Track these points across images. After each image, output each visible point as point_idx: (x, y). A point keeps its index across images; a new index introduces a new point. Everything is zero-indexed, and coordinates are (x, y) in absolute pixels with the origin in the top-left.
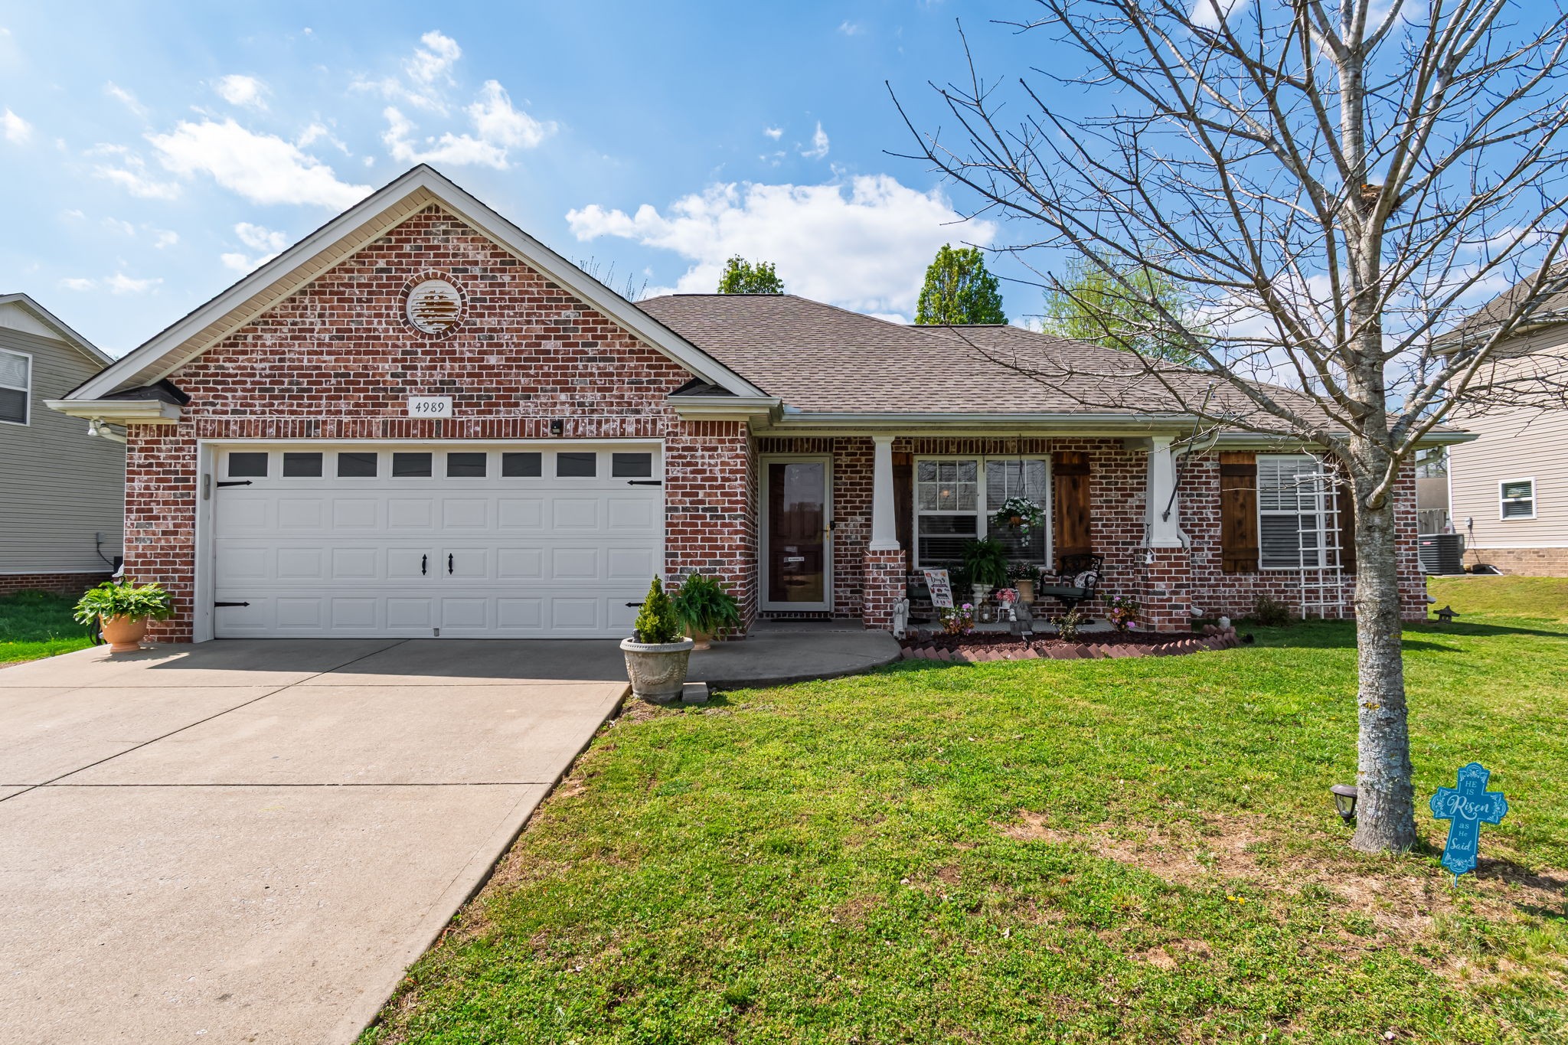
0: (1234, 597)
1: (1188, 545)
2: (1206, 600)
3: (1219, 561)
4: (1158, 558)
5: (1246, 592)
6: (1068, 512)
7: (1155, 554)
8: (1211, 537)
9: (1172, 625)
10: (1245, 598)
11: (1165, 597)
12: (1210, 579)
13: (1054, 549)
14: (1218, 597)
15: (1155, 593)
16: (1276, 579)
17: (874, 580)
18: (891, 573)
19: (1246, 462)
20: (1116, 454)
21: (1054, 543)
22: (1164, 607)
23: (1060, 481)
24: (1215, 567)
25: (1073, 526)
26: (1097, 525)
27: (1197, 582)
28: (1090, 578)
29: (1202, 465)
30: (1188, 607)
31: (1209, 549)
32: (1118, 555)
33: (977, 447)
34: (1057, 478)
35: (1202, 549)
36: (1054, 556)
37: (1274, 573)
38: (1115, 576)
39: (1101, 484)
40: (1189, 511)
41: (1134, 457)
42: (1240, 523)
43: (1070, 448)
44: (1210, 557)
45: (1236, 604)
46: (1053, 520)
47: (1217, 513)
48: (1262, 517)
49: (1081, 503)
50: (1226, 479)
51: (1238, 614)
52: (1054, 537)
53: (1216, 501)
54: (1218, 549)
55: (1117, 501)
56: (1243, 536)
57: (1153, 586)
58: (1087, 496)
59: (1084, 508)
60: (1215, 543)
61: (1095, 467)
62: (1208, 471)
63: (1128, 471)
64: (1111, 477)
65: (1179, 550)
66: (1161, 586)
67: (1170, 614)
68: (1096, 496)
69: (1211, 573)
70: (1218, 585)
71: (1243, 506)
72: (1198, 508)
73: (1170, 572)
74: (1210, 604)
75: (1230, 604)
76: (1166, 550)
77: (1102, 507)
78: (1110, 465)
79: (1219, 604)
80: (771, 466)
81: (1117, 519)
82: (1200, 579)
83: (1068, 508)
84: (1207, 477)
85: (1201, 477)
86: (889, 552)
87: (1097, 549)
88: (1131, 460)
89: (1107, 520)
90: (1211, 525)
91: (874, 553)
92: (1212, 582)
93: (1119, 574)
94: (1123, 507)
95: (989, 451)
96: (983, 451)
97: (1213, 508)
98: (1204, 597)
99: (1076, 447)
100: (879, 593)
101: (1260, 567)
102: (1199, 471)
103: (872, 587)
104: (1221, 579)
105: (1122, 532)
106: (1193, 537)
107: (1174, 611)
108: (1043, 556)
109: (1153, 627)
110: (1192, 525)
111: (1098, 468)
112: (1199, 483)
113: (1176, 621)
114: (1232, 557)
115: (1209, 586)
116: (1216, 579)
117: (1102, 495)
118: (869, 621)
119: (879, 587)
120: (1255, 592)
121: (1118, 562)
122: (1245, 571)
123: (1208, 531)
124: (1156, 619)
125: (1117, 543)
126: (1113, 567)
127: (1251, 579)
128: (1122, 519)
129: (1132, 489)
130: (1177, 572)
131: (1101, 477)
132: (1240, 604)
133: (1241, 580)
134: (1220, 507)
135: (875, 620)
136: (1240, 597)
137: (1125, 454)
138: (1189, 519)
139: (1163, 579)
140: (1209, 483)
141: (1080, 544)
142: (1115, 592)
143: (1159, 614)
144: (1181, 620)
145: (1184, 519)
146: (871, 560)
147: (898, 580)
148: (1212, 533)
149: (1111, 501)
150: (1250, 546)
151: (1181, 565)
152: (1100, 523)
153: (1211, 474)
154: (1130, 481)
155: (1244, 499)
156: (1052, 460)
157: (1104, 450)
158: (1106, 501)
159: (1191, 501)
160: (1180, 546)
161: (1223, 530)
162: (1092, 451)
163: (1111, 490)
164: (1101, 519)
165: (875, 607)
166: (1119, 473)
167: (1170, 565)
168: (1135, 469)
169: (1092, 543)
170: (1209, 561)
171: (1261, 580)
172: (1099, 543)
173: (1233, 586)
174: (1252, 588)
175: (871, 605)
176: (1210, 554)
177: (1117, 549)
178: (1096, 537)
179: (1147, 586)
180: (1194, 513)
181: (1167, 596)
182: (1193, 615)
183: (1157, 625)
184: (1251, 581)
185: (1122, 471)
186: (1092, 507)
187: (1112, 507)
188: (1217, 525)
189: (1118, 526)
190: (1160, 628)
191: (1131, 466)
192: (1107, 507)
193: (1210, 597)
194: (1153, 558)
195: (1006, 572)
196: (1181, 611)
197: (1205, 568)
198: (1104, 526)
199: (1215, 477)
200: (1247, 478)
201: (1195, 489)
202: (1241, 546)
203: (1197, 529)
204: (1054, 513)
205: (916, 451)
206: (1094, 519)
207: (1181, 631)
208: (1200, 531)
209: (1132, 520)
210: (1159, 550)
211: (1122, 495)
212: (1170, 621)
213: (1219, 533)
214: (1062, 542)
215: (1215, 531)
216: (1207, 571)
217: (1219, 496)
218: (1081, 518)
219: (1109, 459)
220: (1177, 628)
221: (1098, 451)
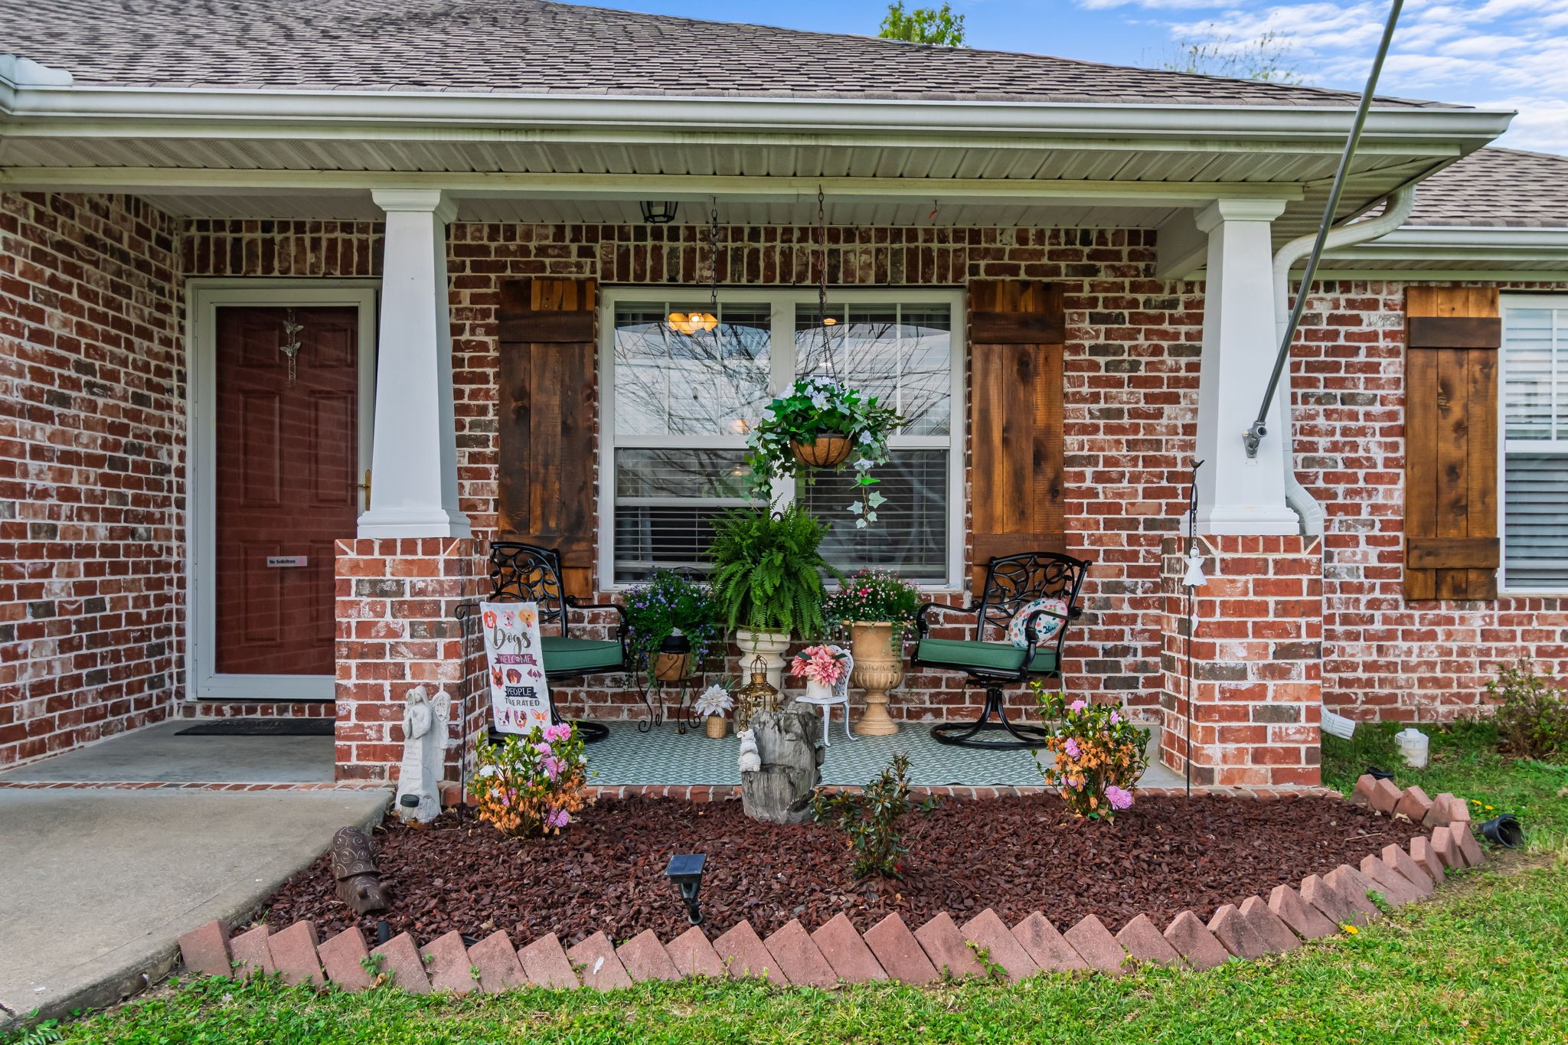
0: (1431, 666)
1: (1315, 528)
2: (1360, 674)
3: (1395, 573)
4: (1227, 567)
5: (1463, 652)
6: (1005, 441)
7: (1218, 554)
8: (1375, 509)
9: (1266, 768)
10: (1460, 668)
11: (1244, 685)
12: (1371, 620)
13: (970, 538)
14: (1391, 667)
15: (1214, 673)
16: (1543, 619)
17: (364, 628)
18: (416, 608)
19: (1473, 313)
20: (1135, 288)
21: (969, 523)
22: (1240, 714)
23: (987, 359)
24: (1385, 588)
25: (1017, 479)
26: (1081, 477)
27: (1339, 628)
28: (1044, 621)
29: (1358, 321)
30: (1313, 714)
31: (1371, 541)
32: (1134, 555)
33: (770, 266)
34: (978, 350)
35: (1354, 541)
36: (968, 556)
37: (1535, 603)
38: (1127, 609)
39: (1095, 366)
40: (1323, 442)
41: (1183, 297)
42: (1453, 471)
43: (1014, 270)
44: (1374, 562)
45: (1437, 683)
46: (968, 461)
47: (1394, 447)
48: (1510, 458)
49: (1040, 416)
50: (1418, 357)
51: (1443, 709)
52: (969, 508)
53: (1392, 416)
54: (1394, 541)
55: (1135, 414)
56: (1460, 507)
57: (1209, 651)
58: (1057, 398)
59: (1048, 430)
60: (1386, 525)
61: (1079, 322)
62: (1373, 336)
63: (1164, 335)
64: (1119, 350)
65: (1292, 544)
66: (1233, 651)
67: (1260, 734)
68: (1079, 398)
69: (1373, 604)
70: (1391, 635)
71: (1461, 428)
72: (1345, 432)
73: (1262, 608)
74: (1369, 683)
75: (1422, 683)
76: (1250, 543)
77: (1095, 429)
78: (1119, 319)
79: (1392, 683)
80: (224, 314)
81: (1135, 460)
82: (1346, 620)
83: (1005, 430)
84: (1371, 352)
85: (1355, 351)
86: (409, 545)
87: (1079, 540)
88: (1173, 304)
89: (1110, 462)
90: (1378, 478)
91: (366, 547)
92: (1378, 626)
93: (1135, 603)
94: (1150, 429)
95: (802, 276)
96: (786, 275)
97: (1384, 432)
98: (1353, 667)
99: (1030, 270)
100: (378, 670)
101: (1502, 590)
102: (1349, 336)
103: (354, 652)
104: (1400, 620)
105: (1148, 494)
106: (1331, 510)
107: (1271, 727)
108: (940, 556)
109: (1206, 776)
110: (1327, 478)
111: (1086, 325)
112: (1349, 367)
113: (1278, 756)
114: (1429, 562)
115: (1369, 637)
116: (1386, 620)
117: (1095, 398)
118: (346, 754)
119: (379, 652)
120: (1487, 652)
121: (1133, 573)
122: (1462, 596)
123: (1370, 494)
124: (1215, 750)
125: (1133, 524)
126: (1118, 588)
127: (1477, 617)
128: (1148, 461)
129: (1176, 382)
130: (1284, 609)
131: (1095, 350)
132: (1448, 683)
133: (1450, 621)
134: (1402, 431)
135: (365, 752)
136: (1447, 666)
137: (1159, 289)
138: (1321, 462)
139: (1239, 631)
140: (1374, 368)
141: (1035, 526)
142: (1125, 651)
143: (1225, 736)
144: (1292, 754)
145: (1307, 462)
146: (355, 568)
147: (438, 630)
148: (1379, 499)
149: (1119, 413)
150: (1477, 534)
151: (1294, 587)
152: (1089, 471)
153: (1382, 343)
154: (1170, 361)
155: (1466, 407)
156: (968, 304)
157: (1104, 277)
158: (1106, 414)
159: (1328, 414)
160: (1294, 530)
161: (1408, 491)
162: (1072, 280)
163: (1119, 384)
164: (1091, 461)
165: (363, 713)
166: (1141, 340)
167: (1261, 587)
168: (1183, 329)
169: (1065, 524)
170: (1370, 573)
171: (1503, 621)
172: (1085, 525)
173: (1431, 636)
174: (1478, 643)
175: (352, 704)
176: (1373, 552)
177: (1133, 540)
178: (1079, 508)
179: (1190, 649)
180: (1335, 447)
181: (1252, 681)
182: (1326, 737)
183: (1219, 768)
184: (1477, 625)
185: (1149, 335)
186: (1068, 429)
187: (1121, 430)
188: (1394, 479)
189: (1135, 478)
190: (1228, 778)
191: (1173, 320)
192: (1110, 430)
193: (1370, 667)
194: (1208, 567)
195: (825, 597)
196: (1292, 727)
197: (1360, 589)
198: (1099, 477)
199: (1393, 353)
200: (1474, 355)
201: (1340, 383)
202: (1453, 533)
203: (1340, 488)
204: (969, 444)
205: (607, 275)
206: (1072, 461)
207: (1289, 788)
208: (1350, 493)
209: (1172, 462)
210: (1230, 543)
211: (1148, 398)
212: (1258, 757)
213: (1398, 499)
214: (989, 520)
215: (1389, 494)
216: (1364, 598)
217: (1403, 402)
218: (1039, 457)
219: (1116, 303)
220: (1278, 777)
221: (1087, 281)
